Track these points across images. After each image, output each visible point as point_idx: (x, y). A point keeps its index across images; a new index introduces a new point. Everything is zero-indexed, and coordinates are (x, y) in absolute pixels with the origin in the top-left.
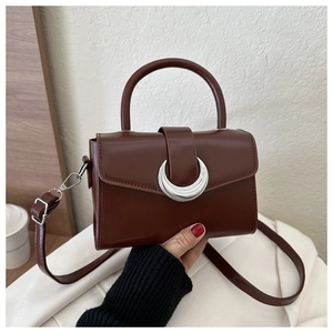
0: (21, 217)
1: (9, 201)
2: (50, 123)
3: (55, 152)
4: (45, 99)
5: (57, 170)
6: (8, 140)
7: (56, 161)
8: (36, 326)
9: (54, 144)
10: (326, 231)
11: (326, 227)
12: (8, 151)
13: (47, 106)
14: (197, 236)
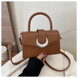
0: (5, 49)
1: (2, 45)
2: (11, 27)
3: (12, 34)
4: (10, 21)
5: (13, 38)
6: (2, 31)
7: (13, 36)
8: (8, 76)
9: (12, 32)
10: (76, 53)
11: (76, 52)
12: (2, 33)
13: (10, 23)
14: (44, 55)
